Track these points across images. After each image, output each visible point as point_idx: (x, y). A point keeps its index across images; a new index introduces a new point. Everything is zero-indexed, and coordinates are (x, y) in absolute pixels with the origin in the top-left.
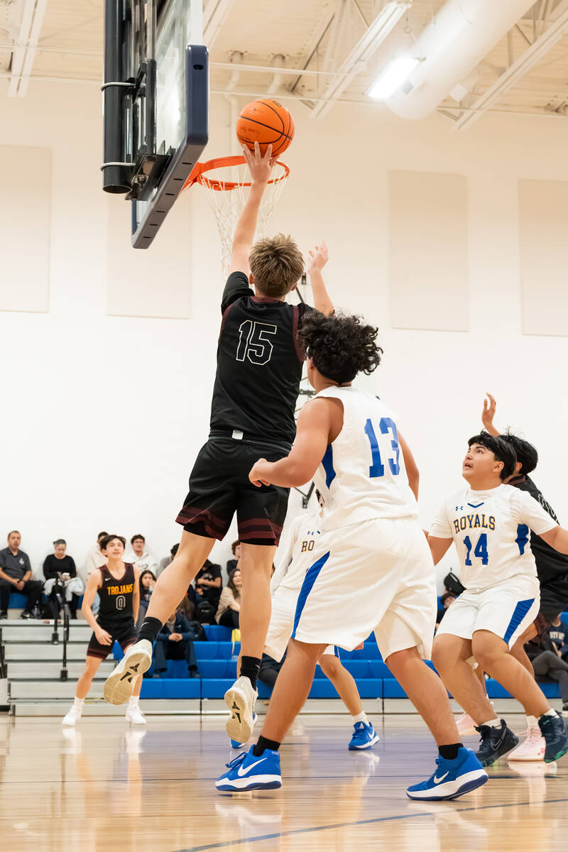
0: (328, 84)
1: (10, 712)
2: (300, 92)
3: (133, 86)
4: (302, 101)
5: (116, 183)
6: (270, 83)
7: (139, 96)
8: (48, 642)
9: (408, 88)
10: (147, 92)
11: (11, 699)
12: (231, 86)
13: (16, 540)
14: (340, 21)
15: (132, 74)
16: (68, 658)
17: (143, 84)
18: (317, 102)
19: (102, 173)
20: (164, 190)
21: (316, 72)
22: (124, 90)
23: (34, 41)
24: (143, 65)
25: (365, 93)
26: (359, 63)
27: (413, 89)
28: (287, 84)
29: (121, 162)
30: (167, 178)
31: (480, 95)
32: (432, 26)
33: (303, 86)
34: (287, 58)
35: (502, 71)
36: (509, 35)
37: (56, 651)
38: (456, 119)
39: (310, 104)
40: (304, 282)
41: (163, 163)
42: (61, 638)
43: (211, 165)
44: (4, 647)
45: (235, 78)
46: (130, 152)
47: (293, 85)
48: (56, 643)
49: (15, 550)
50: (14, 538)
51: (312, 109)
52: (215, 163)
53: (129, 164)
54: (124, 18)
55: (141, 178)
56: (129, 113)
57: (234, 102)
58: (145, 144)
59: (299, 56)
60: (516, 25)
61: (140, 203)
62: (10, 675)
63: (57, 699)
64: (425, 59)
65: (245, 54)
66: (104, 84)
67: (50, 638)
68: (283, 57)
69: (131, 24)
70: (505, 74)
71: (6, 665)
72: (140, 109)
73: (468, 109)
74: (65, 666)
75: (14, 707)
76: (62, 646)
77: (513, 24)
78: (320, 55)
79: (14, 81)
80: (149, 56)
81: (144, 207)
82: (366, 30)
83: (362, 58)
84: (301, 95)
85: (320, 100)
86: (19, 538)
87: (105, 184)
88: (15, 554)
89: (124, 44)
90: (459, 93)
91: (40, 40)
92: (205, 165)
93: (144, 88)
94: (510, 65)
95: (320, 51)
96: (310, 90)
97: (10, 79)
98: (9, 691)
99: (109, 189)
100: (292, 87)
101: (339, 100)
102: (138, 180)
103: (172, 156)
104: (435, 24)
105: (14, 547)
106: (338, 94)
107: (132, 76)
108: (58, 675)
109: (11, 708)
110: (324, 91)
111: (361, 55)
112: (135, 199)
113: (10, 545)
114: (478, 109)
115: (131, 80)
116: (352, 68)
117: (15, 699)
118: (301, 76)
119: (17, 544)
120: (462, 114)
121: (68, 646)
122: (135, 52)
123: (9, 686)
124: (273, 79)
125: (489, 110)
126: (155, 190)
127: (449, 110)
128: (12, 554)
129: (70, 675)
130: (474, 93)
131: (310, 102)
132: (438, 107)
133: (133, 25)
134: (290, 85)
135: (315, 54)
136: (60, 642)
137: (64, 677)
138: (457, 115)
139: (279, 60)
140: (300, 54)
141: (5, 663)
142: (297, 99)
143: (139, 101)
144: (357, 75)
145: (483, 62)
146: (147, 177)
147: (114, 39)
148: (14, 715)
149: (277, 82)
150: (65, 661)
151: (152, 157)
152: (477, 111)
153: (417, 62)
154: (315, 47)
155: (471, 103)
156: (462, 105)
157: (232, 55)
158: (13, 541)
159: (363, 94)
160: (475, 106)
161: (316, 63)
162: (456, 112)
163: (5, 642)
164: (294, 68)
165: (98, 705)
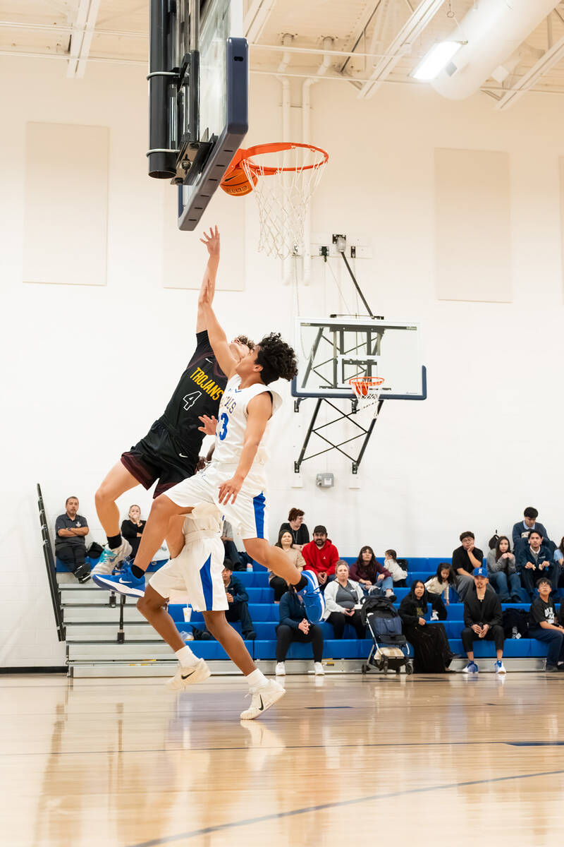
0: (375, 66)
1: (69, 674)
2: (349, 73)
3: (178, 76)
4: (351, 82)
5: (161, 169)
6: (320, 64)
7: (184, 85)
8: (106, 605)
9: (451, 70)
10: (191, 82)
11: (69, 661)
12: (282, 67)
13: (74, 505)
14: (386, 6)
15: (177, 64)
16: (124, 621)
17: (187, 74)
18: (366, 83)
19: (147, 159)
20: (207, 175)
21: (364, 55)
22: (169, 80)
23: (91, 24)
24: (187, 55)
25: (410, 75)
26: (404, 46)
27: (456, 71)
28: (337, 65)
29: (166, 148)
30: (210, 164)
31: (522, 76)
32: (474, 10)
33: (352, 67)
34: (336, 40)
35: (542, 53)
36: (548, 18)
37: (114, 614)
38: (499, 98)
39: (358, 84)
40: (353, 255)
41: (206, 150)
42: (118, 601)
43: (253, 151)
44: (63, 610)
45: (286, 59)
46: (175, 139)
47: (342, 67)
48: (113, 606)
49: (73, 515)
50: (72, 504)
51: (360, 89)
52: (257, 150)
53: (173, 151)
54: (169, 11)
55: (186, 163)
56: (173, 101)
57: (286, 83)
58: (189, 131)
59: (348, 38)
60: (555, 9)
61: (186, 188)
62: (68, 638)
63: (114, 661)
64: (467, 42)
65: (296, 37)
66: (149, 74)
67: (108, 601)
68: (333, 40)
69: (175, 15)
70: (544, 56)
71: (65, 628)
72: (184, 98)
73: (509, 89)
74: (121, 628)
75: (72, 668)
76: (119, 609)
77: (552, 9)
78: (368, 38)
79: (73, 63)
80: (192, 48)
81: (190, 191)
82: (411, 14)
83: (407, 41)
84: (350, 76)
85: (368, 81)
86: (77, 504)
87: (150, 170)
88: (73, 519)
89: (169, 35)
90: (500, 75)
91: (97, 24)
92: (247, 151)
93: (188, 77)
94: (549, 48)
95: (368, 33)
96: (358, 71)
97: (68, 60)
98: (68, 653)
99: (154, 174)
100: (341, 69)
101: (386, 81)
102: (183, 165)
103: (215, 143)
104: (477, 8)
105: (72, 512)
106: (385, 76)
107: (177, 66)
108: (115, 638)
109: (69, 669)
110: (372, 72)
111: (406, 39)
112: (181, 184)
113: (68, 511)
114: (519, 90)
115: (176, 70)
116: (397, 51)
117: (73, 661)
118: (349, 57)
119: (74, 510)
120: (504, 94)
121: (124, 609)
122: (180, 42)
123: (68, 648)
124: (323, 60)
125: (530, 90)
126: (200, 175)
127: (492, 90)
128: (70, 519)
129: (127, 638)
130: (515, 75)
131: (358, 82)
132: (482, 87)
133: (178, 17)
134: (339, 66)
135: (363, 36)
136: (117, 605)
137: (121, 639)
138: (500, 95)
139: (328, 43)
140: (349, 36)
141: (64, 626)
142: (346, 79)
143: (183, 89)
144: (403, 57)
145: (524, 44)
146: (192, 163)
147: (159, 29)
148: (72, 676)
149: (327, 63)
150: (121, 623)
151: (195, 145)
152: (518, 92)
153: (459, 45)
154: (363, 30)
155: (513, 84)
156: (505, 86)
157: (283, 37)
158: (71, 507)
159: (408, 75)
160: (517, 86)
161: (364, 45)
162: (499, 93)
163: (64, 605)
164: (343, 50)
165: (154, 666)
